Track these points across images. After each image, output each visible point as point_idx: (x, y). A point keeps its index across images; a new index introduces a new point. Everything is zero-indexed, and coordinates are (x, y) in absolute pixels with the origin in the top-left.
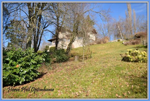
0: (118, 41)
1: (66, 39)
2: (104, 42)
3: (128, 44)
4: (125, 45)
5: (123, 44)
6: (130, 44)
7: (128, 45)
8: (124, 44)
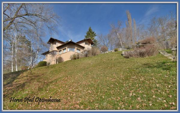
0: (115, 51)
1: (57, 51)
2: (92, 54)
3: (131, 56)
4: (125, 57)
5: (122, 55)
6: (135, 55)
7: (132, 58)
8: (124, 55)
